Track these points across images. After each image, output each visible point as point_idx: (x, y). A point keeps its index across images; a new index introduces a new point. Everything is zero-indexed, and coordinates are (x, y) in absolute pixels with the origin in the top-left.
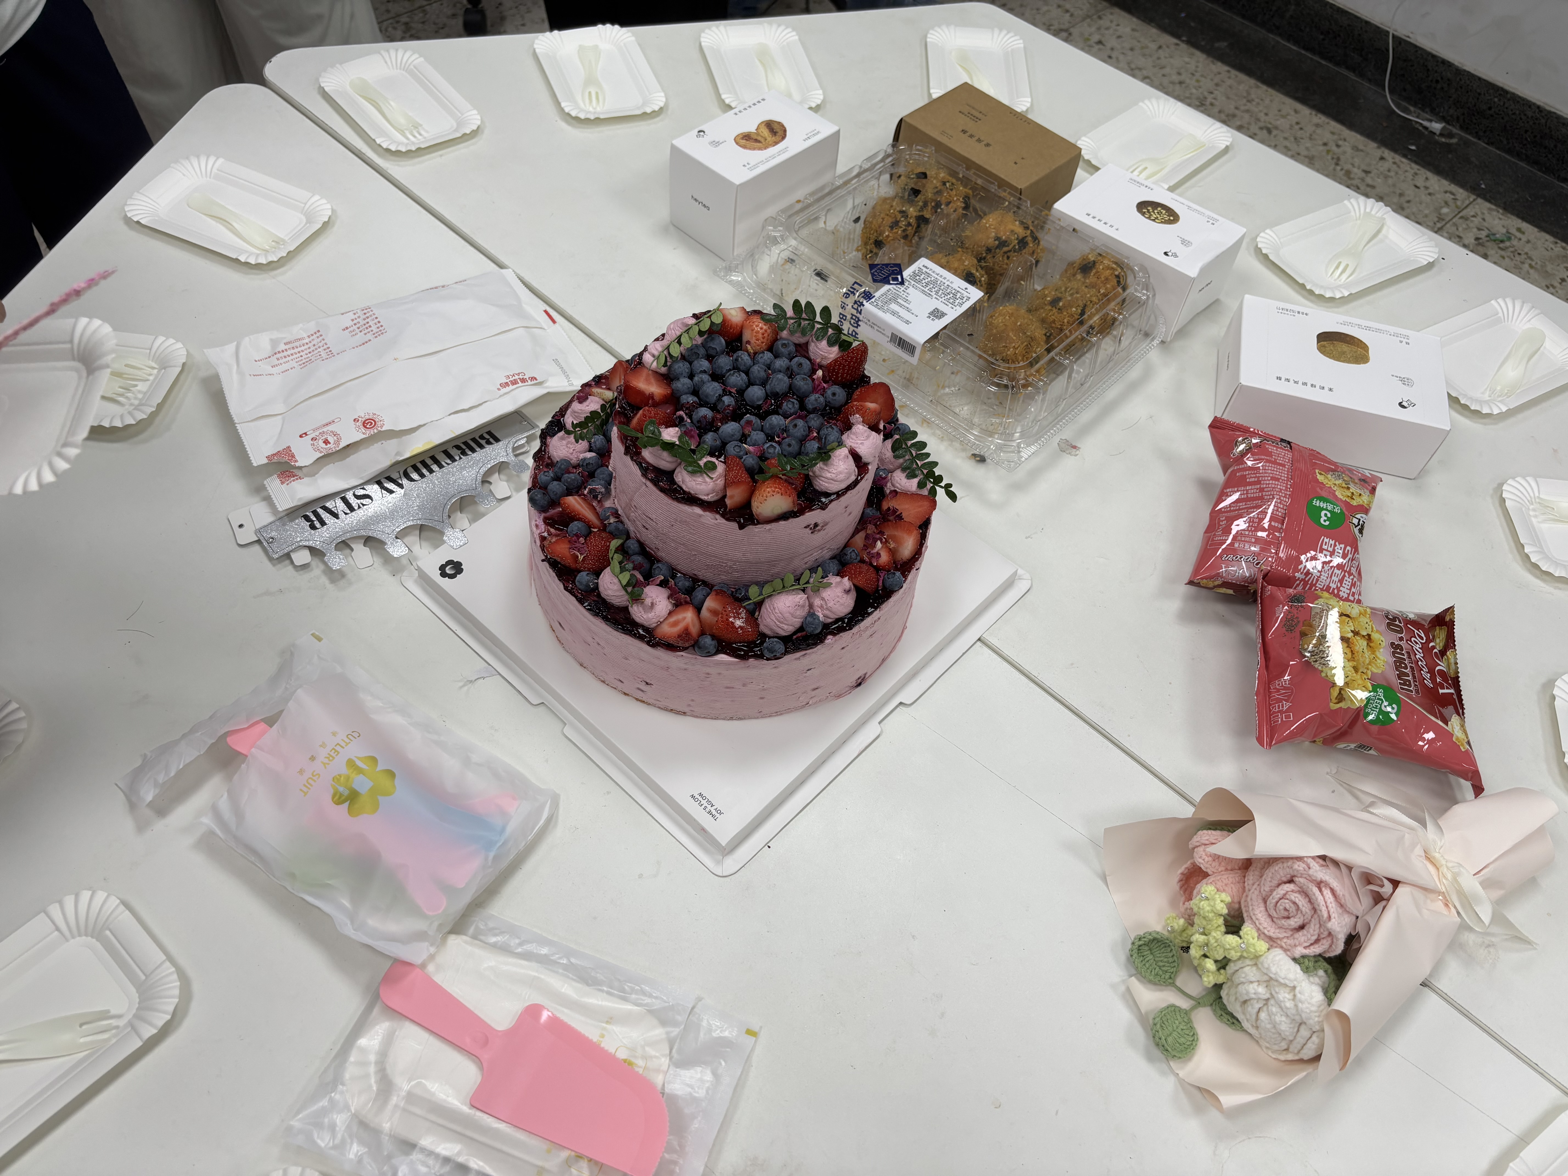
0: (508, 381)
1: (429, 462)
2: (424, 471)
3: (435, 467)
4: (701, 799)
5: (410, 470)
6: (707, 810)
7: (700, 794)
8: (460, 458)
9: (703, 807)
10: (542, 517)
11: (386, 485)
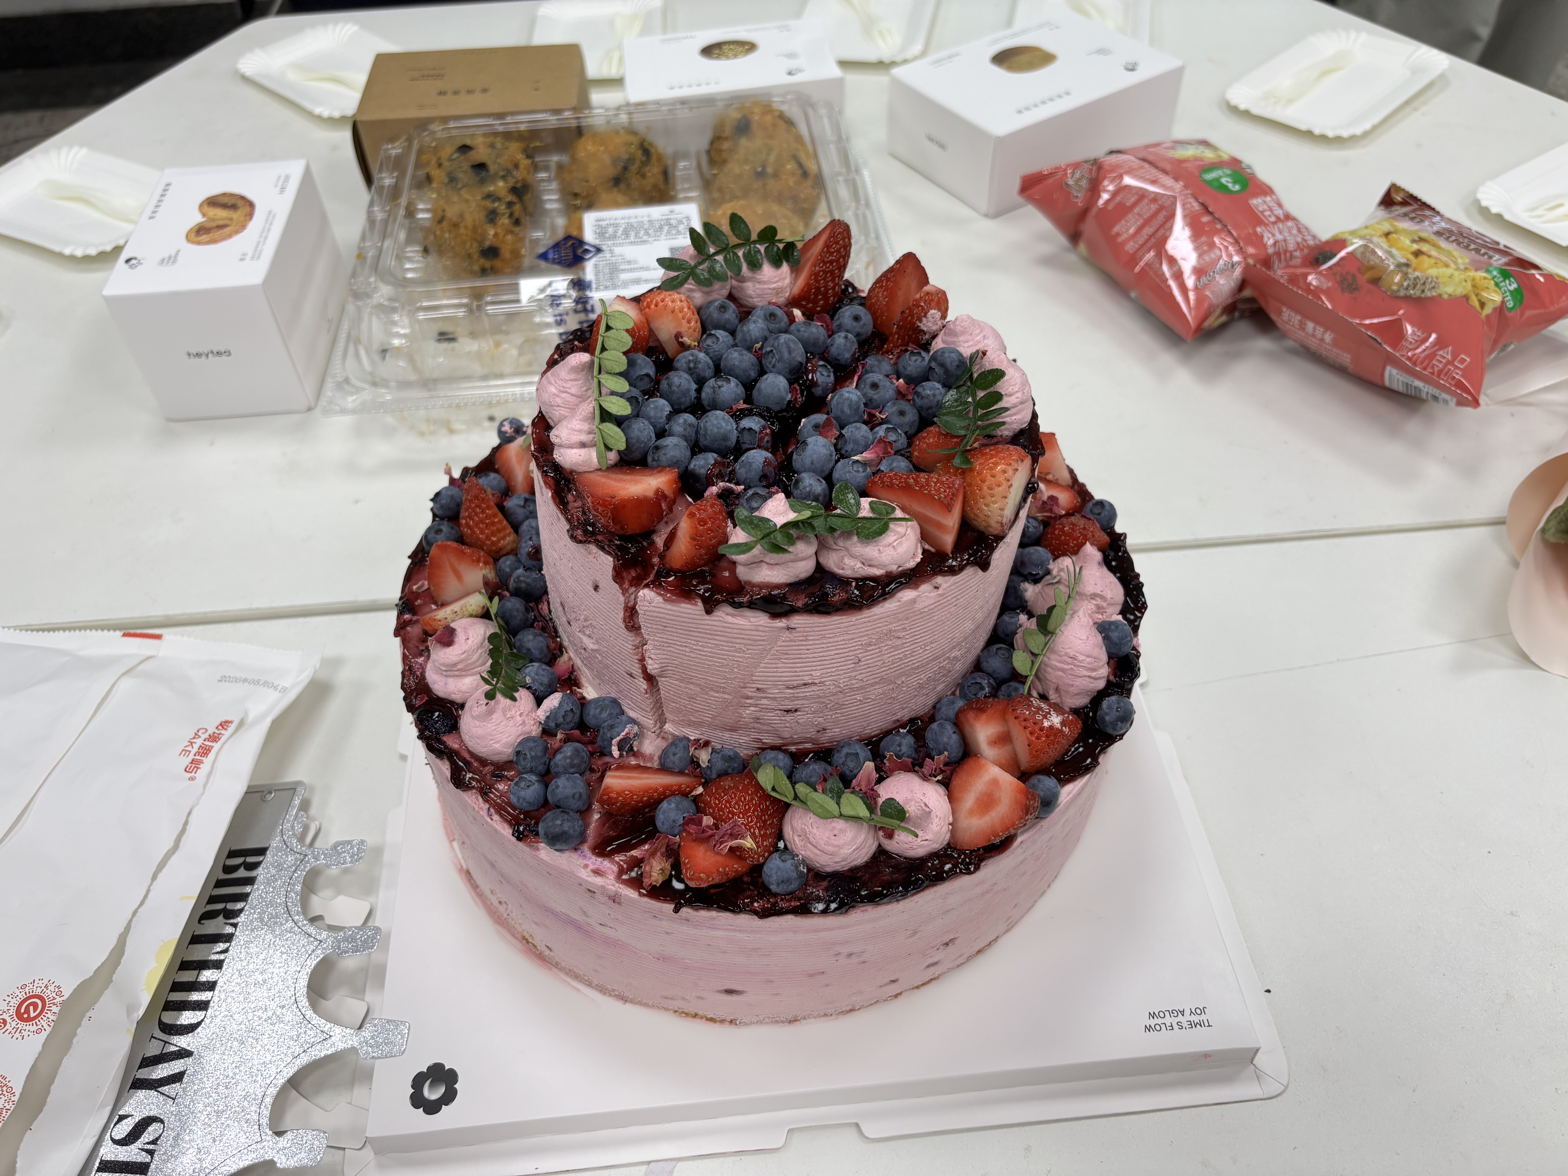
0: (191, 757)
1: (188, 976)
2: (195, 996)
3: (207, 975)
4: (1160, 1021)
5: (168, 1018)
6: (1185, 1025)
7: (1152, 1015)
8: (235, 925)
9: (1175, 1026)
10: (588, 853)
11: (154, 1076)
